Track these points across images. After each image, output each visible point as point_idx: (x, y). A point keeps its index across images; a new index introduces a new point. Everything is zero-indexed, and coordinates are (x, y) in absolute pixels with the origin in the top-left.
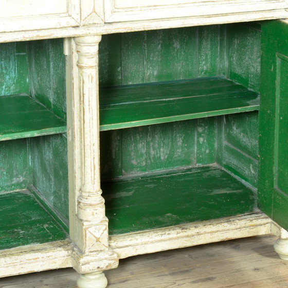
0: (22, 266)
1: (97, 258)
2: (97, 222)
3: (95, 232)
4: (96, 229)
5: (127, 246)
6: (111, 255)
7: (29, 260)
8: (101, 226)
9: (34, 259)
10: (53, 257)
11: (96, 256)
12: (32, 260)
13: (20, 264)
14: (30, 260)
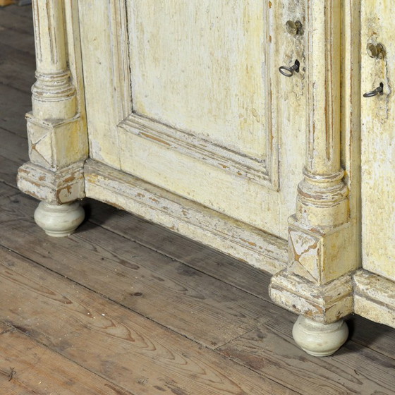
0: (233, 244)
1: (294, 289)
2: (307, 228)
3: (297, 242)
4: (300, 237)
5: (381, 304)
6: (314, 296)
7: (243, 240)
8: (309, 237)
9: (249, 243)
10: (274, 255)
11: (295, 285)
12: (247, 243)
13: (231, 241)
14: (245, 241)
